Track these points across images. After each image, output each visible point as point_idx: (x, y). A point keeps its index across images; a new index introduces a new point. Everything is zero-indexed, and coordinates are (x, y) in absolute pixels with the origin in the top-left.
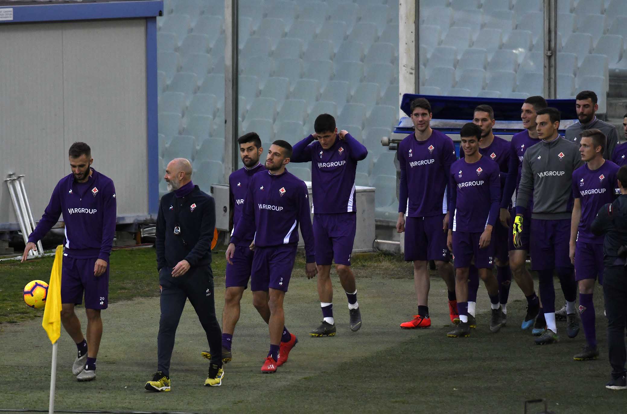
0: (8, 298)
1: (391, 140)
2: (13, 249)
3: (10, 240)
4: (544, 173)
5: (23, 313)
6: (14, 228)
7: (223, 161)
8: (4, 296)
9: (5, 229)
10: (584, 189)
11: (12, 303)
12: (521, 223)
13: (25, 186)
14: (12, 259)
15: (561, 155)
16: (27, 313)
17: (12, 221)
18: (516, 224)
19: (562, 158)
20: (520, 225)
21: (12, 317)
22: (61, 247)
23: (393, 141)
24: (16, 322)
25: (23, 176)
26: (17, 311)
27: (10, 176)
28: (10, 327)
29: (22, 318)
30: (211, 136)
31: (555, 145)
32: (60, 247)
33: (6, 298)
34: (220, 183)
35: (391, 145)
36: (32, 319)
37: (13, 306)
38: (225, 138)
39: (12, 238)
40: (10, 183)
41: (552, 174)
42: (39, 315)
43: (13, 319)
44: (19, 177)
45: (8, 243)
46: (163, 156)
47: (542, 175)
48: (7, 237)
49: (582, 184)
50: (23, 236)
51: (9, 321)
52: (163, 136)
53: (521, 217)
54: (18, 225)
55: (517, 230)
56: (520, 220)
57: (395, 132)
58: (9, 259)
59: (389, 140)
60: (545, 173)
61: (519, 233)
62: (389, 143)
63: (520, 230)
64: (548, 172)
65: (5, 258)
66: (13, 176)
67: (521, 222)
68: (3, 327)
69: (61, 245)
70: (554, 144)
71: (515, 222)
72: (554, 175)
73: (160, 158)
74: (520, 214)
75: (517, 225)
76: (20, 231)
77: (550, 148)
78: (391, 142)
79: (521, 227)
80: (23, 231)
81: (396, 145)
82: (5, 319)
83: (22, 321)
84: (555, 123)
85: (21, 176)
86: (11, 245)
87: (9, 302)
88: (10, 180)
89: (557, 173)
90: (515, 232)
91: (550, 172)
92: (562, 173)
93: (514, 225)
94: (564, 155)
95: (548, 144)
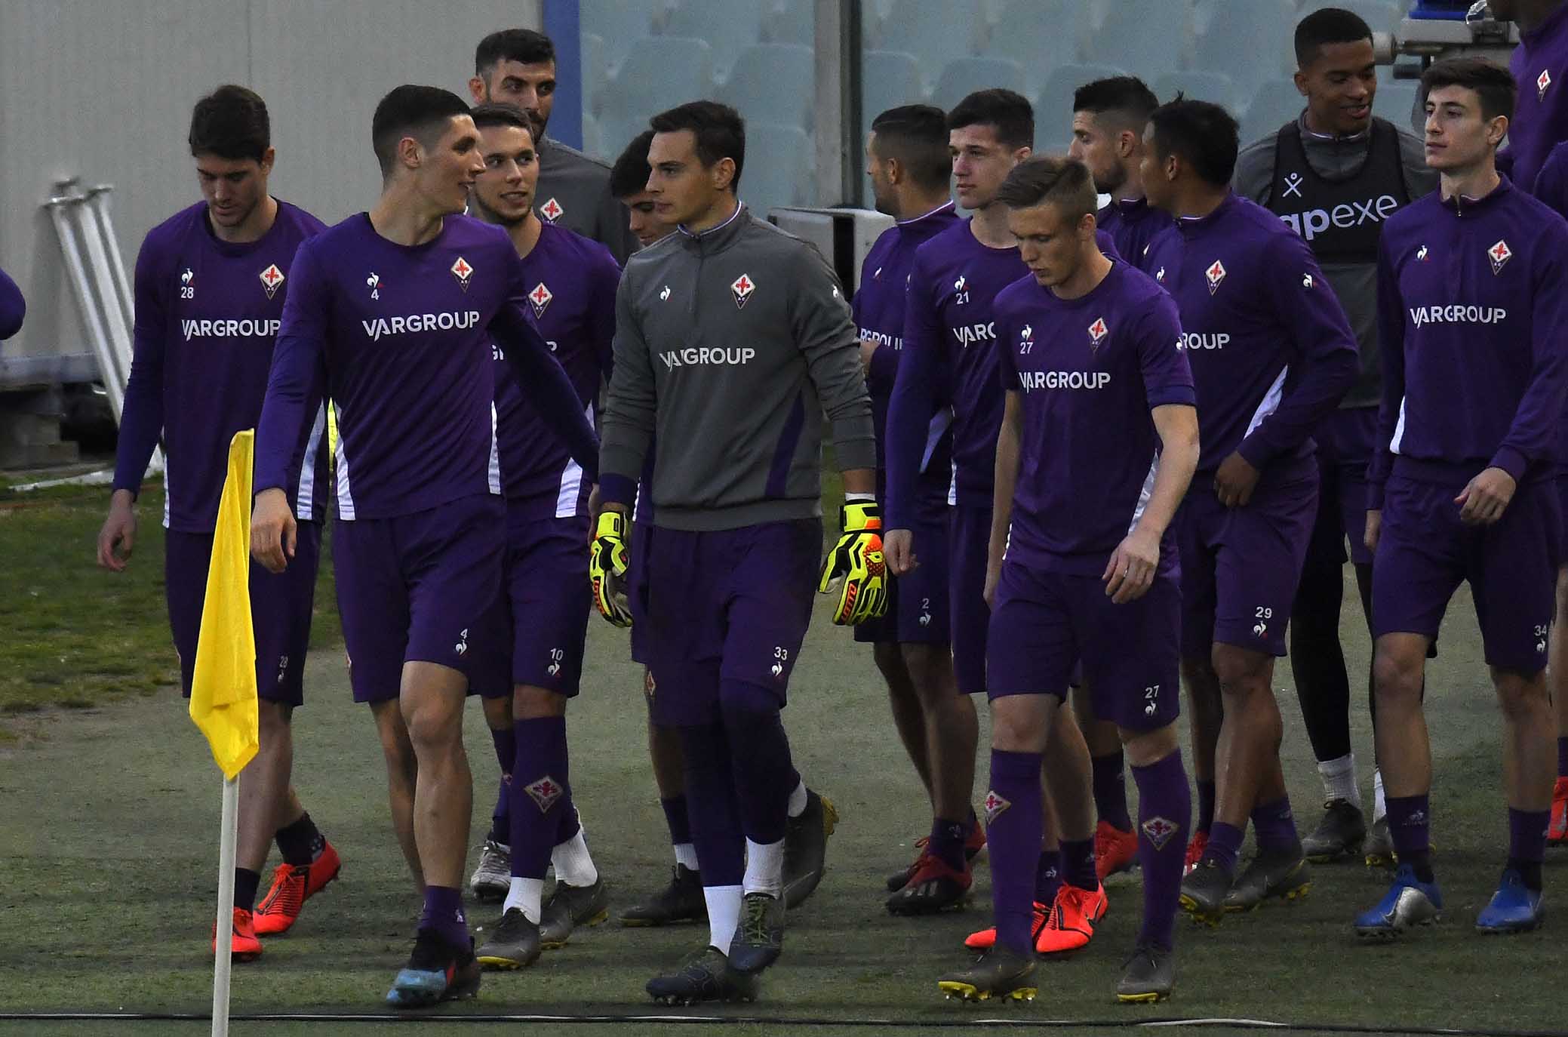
0: (60, 621)
1: (1399, 42)
2: (73, 445)
3: (64, 415)
4: (682, 351)
5: (117, 671)
6: (78, 372)
7: (810, 126)
8: (45, 612)
9: (45, 375)
10: (1034, 365)
11: (76, 638)
12: (621, 538)
13: (114, 224)
14: (73, 481)
15: (744, 286)
16: (130, 671)
17: (70, 348)
18: (602, 541)
19: (747, 295)
20: (619, 547)
21: (77, 687)
22: (248, 437)
23: (1410, 47)
24: (87, 705)
25: (106, 190)
26: (91, 666)
27: (61, 188)
28: (67, 722)
29: (112, 689)
30: (764, 37)
31: (724, 244)
32: (244, 436)
33: (52, 618)
34: (798, 204)
35: (1402, 59)
36: (146, 692)
37: (80, 647)
38: (817, 47)
39: (73, 410)
40: (62, 213)
41: (709, 358)
42: (171, 679)
43: (78, 694)
44: (93, 194)
45: (58, 425)
46: (597, 112)
47: (674, 362)
48: (55, 404)
49: (1027, 346)
50: (111, 399)
51: (64, 700)
52: (597, 38)
53: (622, 517)
54: (93, 360)
55: (607, 564)
56: (619, 526)
57: (1414, 16)
58: (61, 482)
59: (1394, 43)
60: (684, 354)
61: (613, 575)
62: (1394, 53)
63: (620, 567)
64: (695, 351)
65: (48, 477)
66: (74, 188)
67: (622, 533)
68: (44, 723)
69: (247, 429)
70: (720, 241)
71: (599, 534)
72: (716, 362)
73: (587, 117)
74: (615, 505)
75: (608, 547)
76: (101, 384)
77: (703, 257)
78: (1400, 52)
79: (622, 555)
80: (108, 380)
81: (1417, 60)
82: (54, 694)
83: (112, 700)
84: (719, 164)
85: (100, 187)
86: (67, 432)
87: (63, 634)
88: (62, 203)
89: (726, 356)
90: (597, 571)
91: (702, 350)
92: (746, 354)
93: (596, 547)
94: (752, 287)
95: (697, 243)
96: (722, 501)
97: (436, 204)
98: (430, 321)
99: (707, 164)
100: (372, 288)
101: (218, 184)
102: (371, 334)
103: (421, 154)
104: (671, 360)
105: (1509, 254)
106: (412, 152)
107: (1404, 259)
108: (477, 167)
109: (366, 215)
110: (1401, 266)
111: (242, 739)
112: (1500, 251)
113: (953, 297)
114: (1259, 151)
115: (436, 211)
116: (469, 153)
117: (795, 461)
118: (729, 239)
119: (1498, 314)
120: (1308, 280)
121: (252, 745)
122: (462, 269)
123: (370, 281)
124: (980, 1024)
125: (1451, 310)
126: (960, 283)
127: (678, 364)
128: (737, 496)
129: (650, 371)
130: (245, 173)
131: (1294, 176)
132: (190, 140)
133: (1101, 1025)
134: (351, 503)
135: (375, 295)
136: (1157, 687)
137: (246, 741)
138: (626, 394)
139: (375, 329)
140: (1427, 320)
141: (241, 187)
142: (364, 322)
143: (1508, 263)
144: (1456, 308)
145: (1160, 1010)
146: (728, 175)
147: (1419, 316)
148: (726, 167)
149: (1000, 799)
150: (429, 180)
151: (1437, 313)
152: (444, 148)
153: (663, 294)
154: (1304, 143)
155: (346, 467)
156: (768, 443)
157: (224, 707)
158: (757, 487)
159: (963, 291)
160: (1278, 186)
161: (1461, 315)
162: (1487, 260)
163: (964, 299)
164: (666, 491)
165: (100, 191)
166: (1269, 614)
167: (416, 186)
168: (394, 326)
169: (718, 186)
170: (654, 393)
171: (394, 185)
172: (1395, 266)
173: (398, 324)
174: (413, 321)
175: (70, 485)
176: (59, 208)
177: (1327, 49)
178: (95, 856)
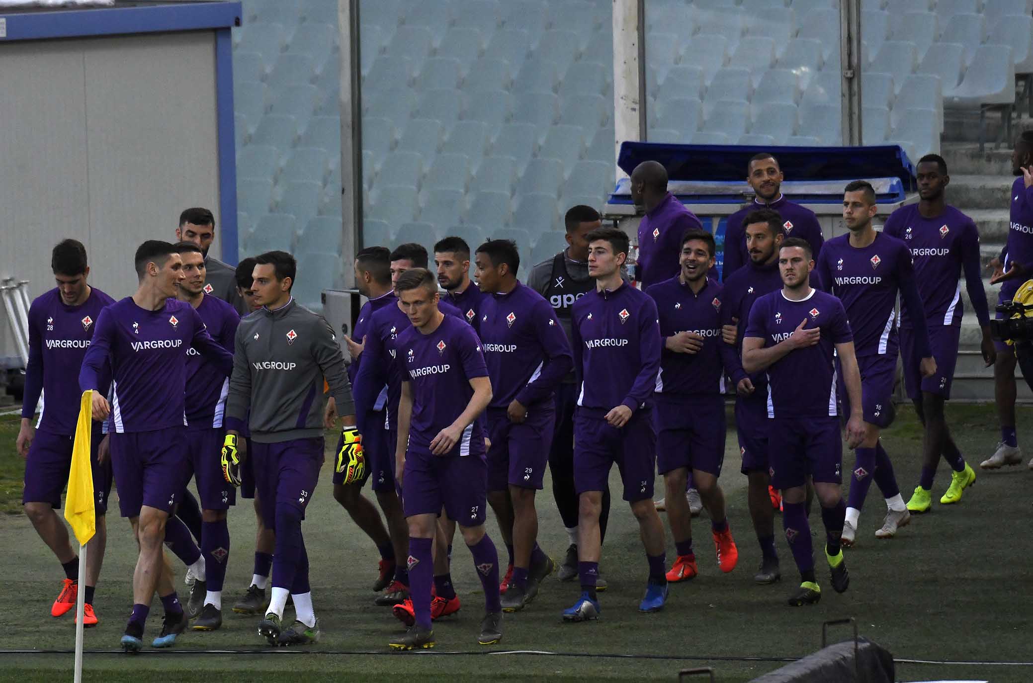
0: (7, 476)
2: (11, 397)
3: (8, 384)
6: (13, 364)
7: (340, 252)
11: (14, 483)
12: (235, 447)
14: (12, 412)
15: (292, 335)
17: (10, 353)
18: (227, 448)
20: (235, 452)
21: (14, 505)
23: (608, 216)
25: (26, 283)
27: (6, 282)
28: (11, 520)
30: (320, 213)
31: (284, 315)
33: (3, 474)
34: (335, 287)
37: (15, 487)
38: (343, 217)
39: (12, 381)
40: (6, 293)
41: (275, 366)
43: (15, 508)
44: (20, 284)
45: (6, 388)
46: (245, 247)
52: (245, 214)
53: (236, 437)
54: (19, 359)
55: (229, 459)
56: (234, 441)
57: (610, 203)
58: (7, 413)
60: (264, 364)
61: (232, 464)
63: (236, 461)
64: (269, 363)
66: (11, 282)
67: (236, 444)
70: (282, 314)
71: (226, 444)
72: (278, 368)
73: (241, 249)
74: (233, 431)
75: (230, 451)
77: (273, 321)
79: (236, 455)
82: (4, 508)
84: (284, 280)
85: (24, 281)
86: (9, 391)
87: (8, 481)
88: (6, 289)
89: (283, 366)
90: (225, 462)
91: (272, 363)
92: (292, 366)
93: (224, 450)
94: (296, 335)
95: (271, 315)
96: (279, 428)
97: (163, 293)
98: (161, 344)
99: (280, 280)
100: (135, 329)
101: (66, 286)
102: (135, 348)
103: (157, 270)
104: (258, 366)
105: (628, 315)
106: (153, 269)
107: (581, 321)
108: (181, 277)
109: (131, 298)
110: (580, 323)
111: (88, 527)
112: (624, 314)
113: (390, 336)
114: (546, 265)
115: (164, 296)
116: (178, 271)
117: (311, 411)
118: (287, 312)
119: (624, 342)
120: (551, 322)
121: (92, 530)
122: (174, 321)
123: (134, 325)
124: (418, 654)
125: (604, 341)
126: (393, 330)
127: (261, 368)
128: (285, 426)
129: (250, 370)
130: (78, 280)
131: (560, 278)
132: (52, 266)
133: (473, 653)
134: (122, 425)
135: (137, 332)
136: (477, 507)
137: (90, 528)
138: (238, 380)
139: (137, 346)
140: (593, 346)
141: (76, 286)
142: (132, 343)
143: (628, 319)
144: (606, 340)
145: (497, 647)
146: (288, 285)
147: (590, 344)
148: (288, 281)
149: (415, 559)
150: (161, 282)
151: (598, 343)
152: (167, 267)
153: (255, 337)
154: (566, 263)
155: (119, 409)
156: (299, 403)
157: (79, 514)
158: (293, 423)
159: (394, 334)
160: (553, 282)
161: (608, 343)
162: (619, 317)
163: (395, 337)
164: (255, 423)
165: (23, 283)
166: (531, 470)
167: (154, 285)
168: (145, 345)
169: (284, 290)
170: (250, 380)
171: (144, 284)
172: (578, 323)
173: (147, 345)
174: (153, 344)
175: (10, 415)
176: (5, 291)
177: (583, 224)
178: (22, 580)
